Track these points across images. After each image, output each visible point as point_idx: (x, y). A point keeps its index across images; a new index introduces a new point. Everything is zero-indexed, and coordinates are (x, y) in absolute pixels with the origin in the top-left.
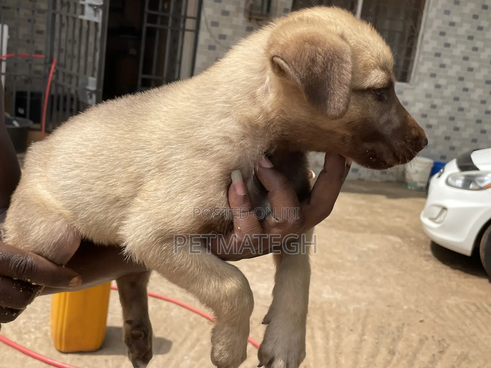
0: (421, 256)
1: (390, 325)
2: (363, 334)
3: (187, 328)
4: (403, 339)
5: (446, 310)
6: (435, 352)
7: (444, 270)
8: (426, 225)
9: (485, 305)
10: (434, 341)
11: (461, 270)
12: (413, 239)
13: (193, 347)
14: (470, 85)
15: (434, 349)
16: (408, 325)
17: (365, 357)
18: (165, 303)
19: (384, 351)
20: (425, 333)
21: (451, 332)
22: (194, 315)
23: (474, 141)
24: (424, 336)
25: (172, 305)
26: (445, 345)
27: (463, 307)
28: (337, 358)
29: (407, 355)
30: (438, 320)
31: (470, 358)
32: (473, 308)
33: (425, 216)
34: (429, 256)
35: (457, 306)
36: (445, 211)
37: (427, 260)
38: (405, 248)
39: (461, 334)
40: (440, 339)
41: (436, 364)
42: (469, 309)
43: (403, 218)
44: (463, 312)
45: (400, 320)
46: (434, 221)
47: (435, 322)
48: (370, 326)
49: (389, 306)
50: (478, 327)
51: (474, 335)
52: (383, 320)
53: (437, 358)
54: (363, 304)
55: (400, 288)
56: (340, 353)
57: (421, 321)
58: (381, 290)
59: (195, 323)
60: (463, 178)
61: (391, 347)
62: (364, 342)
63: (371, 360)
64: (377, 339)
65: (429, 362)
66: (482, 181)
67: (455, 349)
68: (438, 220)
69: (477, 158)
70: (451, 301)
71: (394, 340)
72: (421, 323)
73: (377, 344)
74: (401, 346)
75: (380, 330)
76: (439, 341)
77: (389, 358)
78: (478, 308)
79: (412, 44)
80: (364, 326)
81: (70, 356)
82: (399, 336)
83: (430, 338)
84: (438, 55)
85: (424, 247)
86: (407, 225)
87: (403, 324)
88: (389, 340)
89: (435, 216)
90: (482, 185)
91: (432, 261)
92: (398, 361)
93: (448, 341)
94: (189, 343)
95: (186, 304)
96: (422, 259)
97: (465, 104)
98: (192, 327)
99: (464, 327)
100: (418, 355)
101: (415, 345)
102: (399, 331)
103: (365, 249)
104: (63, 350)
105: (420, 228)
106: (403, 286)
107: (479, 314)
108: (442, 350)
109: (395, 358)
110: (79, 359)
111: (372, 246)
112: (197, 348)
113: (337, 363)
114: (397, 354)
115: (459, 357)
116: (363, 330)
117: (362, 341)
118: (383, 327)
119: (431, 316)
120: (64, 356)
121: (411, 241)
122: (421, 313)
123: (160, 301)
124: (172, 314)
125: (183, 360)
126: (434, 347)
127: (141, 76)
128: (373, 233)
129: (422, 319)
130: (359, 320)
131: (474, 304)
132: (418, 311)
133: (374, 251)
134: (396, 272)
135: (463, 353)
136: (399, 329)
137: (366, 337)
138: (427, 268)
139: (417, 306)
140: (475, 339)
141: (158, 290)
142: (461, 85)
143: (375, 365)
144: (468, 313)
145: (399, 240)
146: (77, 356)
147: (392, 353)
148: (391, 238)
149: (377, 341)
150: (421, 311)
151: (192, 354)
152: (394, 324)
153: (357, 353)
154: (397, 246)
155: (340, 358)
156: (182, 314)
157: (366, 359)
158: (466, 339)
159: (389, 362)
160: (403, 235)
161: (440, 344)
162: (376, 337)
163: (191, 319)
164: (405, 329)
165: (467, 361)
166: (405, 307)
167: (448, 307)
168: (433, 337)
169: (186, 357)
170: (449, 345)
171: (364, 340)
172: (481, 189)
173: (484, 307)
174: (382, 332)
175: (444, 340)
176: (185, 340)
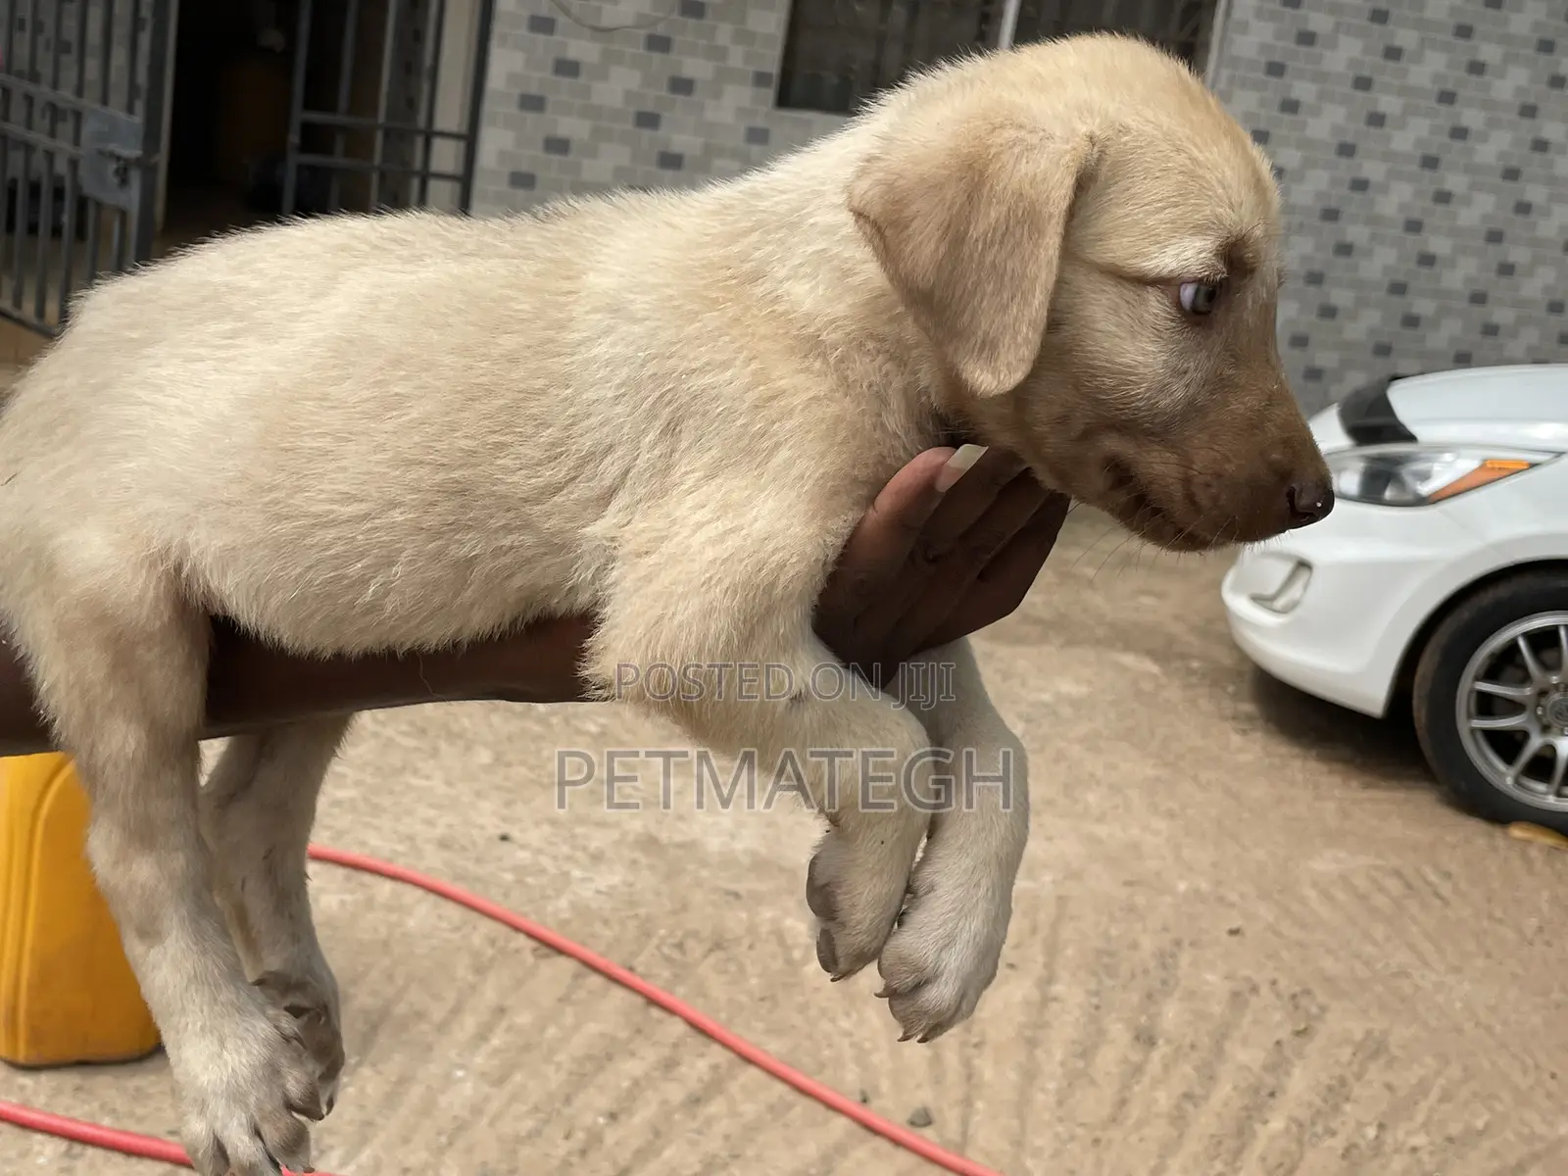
0: (1223, 718)
1: (1134, 946)
2: (1049, 979)
3: (463, 971)
4: (1177, 994)
5: (1311, 894)
6: (1284, 1033)
7: (1297, 764)
8: (1240, 619)
9: (1433, 878)
10: (1278, 995)
11: (1347, 762)
12: (1195, 664)
13: (482, 1036)
14: (1372, 169)
15: (1280, 1023)
16: (1192, 944)
17: (1059, 1056)
18: (386, 887)
19: (1118, 1032)
20: (1247, 972)
21: (1329, 964)
22: (487, 926)
23: (1383, 350)
24: (1248, 979)
25: (411, 894)
26: (1314, 1010)
27: (1361, 883)
28: (967, 1063)
29: (1193, 1047)
30: (1285, 927)
31: (1395, 1051)
32: (1394, 885)
33: (1237, 588)
34: (1250, 718)
35: (1344, 880)
36: (1304, 575)
37: (1244, 732)
38: (1173, 692)
39: (1361, 971)
40: (1297, 989)
41: (1288, 1074)
42: (1381, 889)
43: (1160, 595)
44: (1363, 898)
45: (1165, 929)
46: (1268, 604)
47: (1278, 934)
48: (1070, 952)
49: (1128, 884)
50: (1412, 947)
51: (1402, 973)
52: (1114, 932)
53: (1287, 1052)
54: (1047, 878)
55: (1160, 824)
56: (976, 1046)
57: (1234, 932)
58: (1102, 830)
59: (490, 952)
60: (1361, 465)
61: (1143, 1019)
62: (1054, 1006)
63: (1081, 1064)
64: (1097, 994)
65: (1265, 1068)
66: (1425, 477)
67: (1343, 1023)
68: (1280, 603)
69: (1408, 401)
70: (1325, 863)
71: (1150, 996)
72: (1235, 939)
73: (1095, 1012)
74: (1171, 1014)
75: (1104, 962)
76: (1294, 997)
77: (1135, 1057)
78: (1409, 886)
79: (1195, 31)
80: (1052, 949)
81: (46, 1079)
82: (1164, 982)
83: (1265, 990)
84: (1276, 69)
85: (1231, 689)
86: (1177, 618)
87: (1178, 943)
88: (1135, 998)
89: (1271, 590)
90: (1425, 489)
91: (1258, 735)
92: (1166, 1068)
93: (1321, 998)
94: (470, 1023)
95: (458, 888)
96: (1228, 726)
97: (1356, 233)
98: (480, 969)
99: (1369, 949)
100: (1227, 1046)
101: (1216, 1009)
102: (1164, 966)
103: (1046, 697)
104: (21, 1057)
105: (1219, 626)
106: (1171, 815)
107: (1413, 907)
108: (1302, 1026)
109: (1156, 1056)
110: (78, 1089)
111: (1068, 687)
112: (495, 1041)
113: (969, 1077)
114: (1161, 1042)
115: (1358, 1047)
116: (1048, 966)
117: (1046, 1000)
118: (1111, 954)
119: (1266, 912)
120: (26, 1080)
121: (1191, 672)
122: (1232, 905)
123: (367, 878)
124: (411, 923)
125: (448, 1080)
126: (1277, 1016)
127: (299, 115)
128: (1071, 642)
129: (1234, 926)
130: (1034, 931)
131: (1397, 874)
132: (1221, 899)
133: (1075, 703)
134: (1150, 771)
135: (1369, 1033)
136: (1166, 959)
137: (1058, 989)
138: (1244, 758)
139: (1219, 883)
140: (1406, 987)
141: (363, 844)
142: (1345, 168)
143: (1093, 1082)
144: (1379, 900)
145: (1152, 667)
146: (70, 1079)
147: (1146, 1039)
148: (1128, 659)
149: (1095, 1001)
150: (1233, 897)
151: (479, 1060)
152: (1148, 944)
153: (1032, 1043)
154: (1147, 686)
155: (977, 1062)
156: (444, 925)
157: (1063, 1064)
158: (1379, 988)
159: (1138, 1070)
160: (1164, 652)
161: (1297, 1007)
162: (1093, 985)
163: (477, 940)
164: (1185, 959)
165: (1382, 1061)
166: (1182, 886)
167: (1315, 885)
168: (1274, 983)
169: (460, 1073)
170: (1323, 1009)
171: (1055, 999)
172: (1421, 501)
173: (1428, 883)
174: (1111, 971)
175: (1307, 992)
176: (456, 1011)
